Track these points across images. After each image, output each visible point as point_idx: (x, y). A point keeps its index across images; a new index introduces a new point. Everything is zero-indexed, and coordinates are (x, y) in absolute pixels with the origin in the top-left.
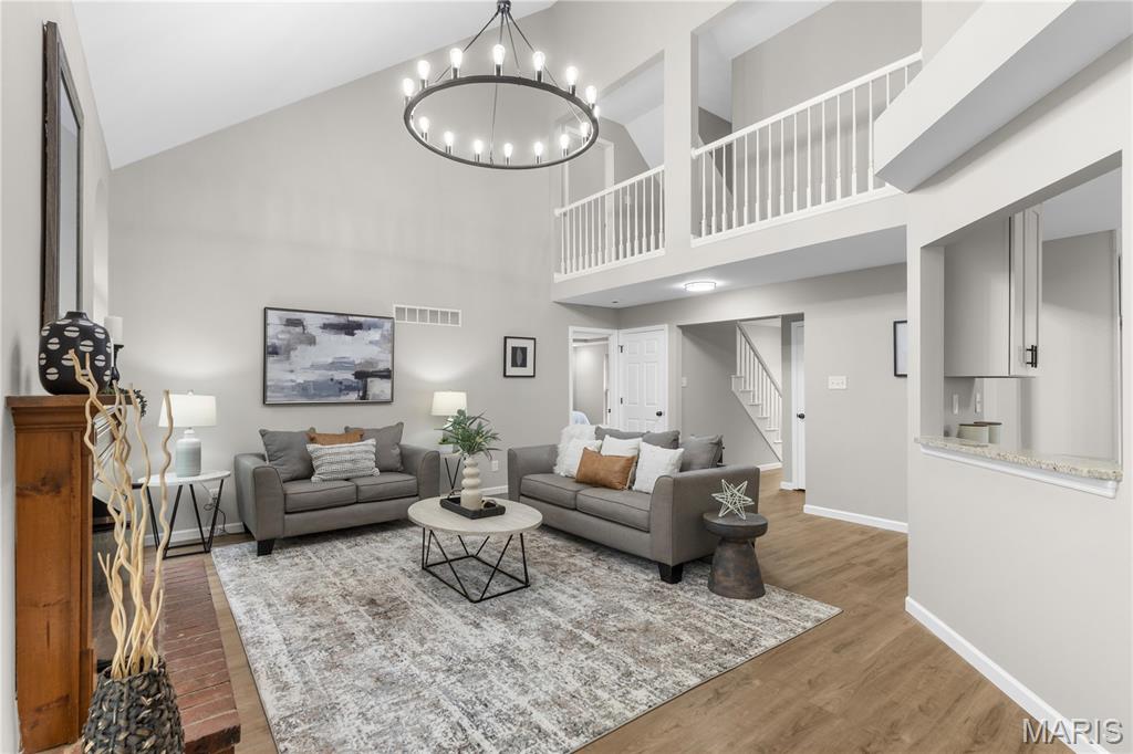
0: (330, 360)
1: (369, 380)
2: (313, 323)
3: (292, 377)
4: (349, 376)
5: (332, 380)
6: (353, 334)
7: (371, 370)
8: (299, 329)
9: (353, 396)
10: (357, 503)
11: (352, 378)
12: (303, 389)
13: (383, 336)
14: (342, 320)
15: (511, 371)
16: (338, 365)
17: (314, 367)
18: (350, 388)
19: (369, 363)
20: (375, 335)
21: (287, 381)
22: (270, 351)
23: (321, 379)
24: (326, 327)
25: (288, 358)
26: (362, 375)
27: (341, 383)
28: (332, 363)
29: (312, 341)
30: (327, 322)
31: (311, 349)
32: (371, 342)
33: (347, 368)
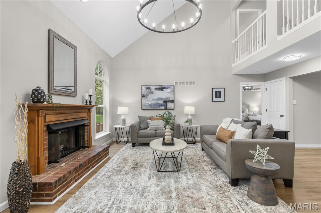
0: (157, 98)
1: (167, 103)
2: (153, 88)
3: (148, 102)
4: (162, 102)
5: (158, 103)
6: (163, 90)
7: (168, 100)
8: (149, 90)
9: (163, 108)
10: (156, 137)
11: (163, 102)
12: (151, 105)
13: (171, 90)
14: (160, 87)
15: (215, 99)
16: (159, 99)
17: (153, 100)
18: (162, 105)
19: (167, 98)
20: (169, 90)
21: (146, 104)
22: (143, 96)
23: (155, 103)
24: (156, 89)
25: (147, 98)
26: (166, 102)
27: (160, 104)
28: (158, 99)
29: (152, 93)
30: (156, 87)
31: (152, 95)
32: (168, 92)
33: (161, 100)
